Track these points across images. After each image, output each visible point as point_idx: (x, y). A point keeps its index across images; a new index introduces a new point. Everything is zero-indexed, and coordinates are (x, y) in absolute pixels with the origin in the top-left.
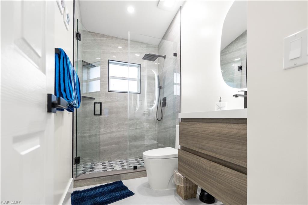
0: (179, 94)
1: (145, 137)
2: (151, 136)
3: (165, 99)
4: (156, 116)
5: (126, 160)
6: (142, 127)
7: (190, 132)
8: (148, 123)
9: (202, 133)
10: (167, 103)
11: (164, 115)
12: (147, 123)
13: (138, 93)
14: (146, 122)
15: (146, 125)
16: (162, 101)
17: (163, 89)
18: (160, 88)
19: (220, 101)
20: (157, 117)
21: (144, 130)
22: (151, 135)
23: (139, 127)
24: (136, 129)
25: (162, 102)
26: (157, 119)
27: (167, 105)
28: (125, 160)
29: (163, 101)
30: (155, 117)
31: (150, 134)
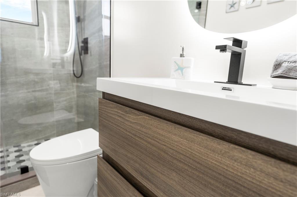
0: (109, 35)
1: (53, 105)
2: (65, 102)
3: (86, 42)
4: (72, 69)
5: (17, 146)
6: (48, 87)
7: (121, 129)
8: (58, 81)
9: (149, 143)
10: (89, 48)
11: (86, 69)
12: (55, 82)
13: (35, 24)
14: (54, 80)
15: (54, 85)
16: (81, 44)
17: (83, 23)
18: (78, 20)
19: (182, 56)
20: (73, 71)
21: (50, 93)
22: (65, 100)
23: (40, 89)
24: (33, 91)
25: (82, 47)
26: (74, 74)
27: (91, 52)
28: (14, 147)
29: (83, 45)
30: (70, 71)
31: (62, 99)
